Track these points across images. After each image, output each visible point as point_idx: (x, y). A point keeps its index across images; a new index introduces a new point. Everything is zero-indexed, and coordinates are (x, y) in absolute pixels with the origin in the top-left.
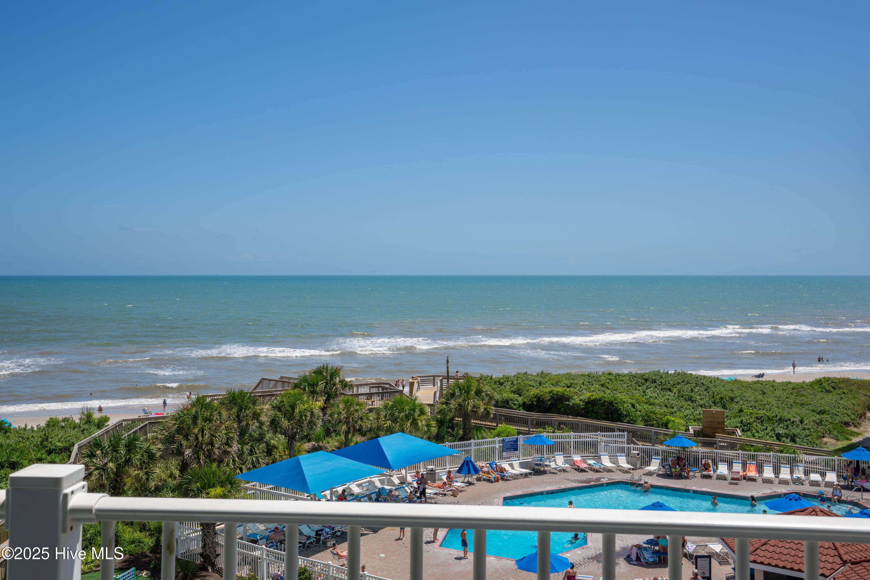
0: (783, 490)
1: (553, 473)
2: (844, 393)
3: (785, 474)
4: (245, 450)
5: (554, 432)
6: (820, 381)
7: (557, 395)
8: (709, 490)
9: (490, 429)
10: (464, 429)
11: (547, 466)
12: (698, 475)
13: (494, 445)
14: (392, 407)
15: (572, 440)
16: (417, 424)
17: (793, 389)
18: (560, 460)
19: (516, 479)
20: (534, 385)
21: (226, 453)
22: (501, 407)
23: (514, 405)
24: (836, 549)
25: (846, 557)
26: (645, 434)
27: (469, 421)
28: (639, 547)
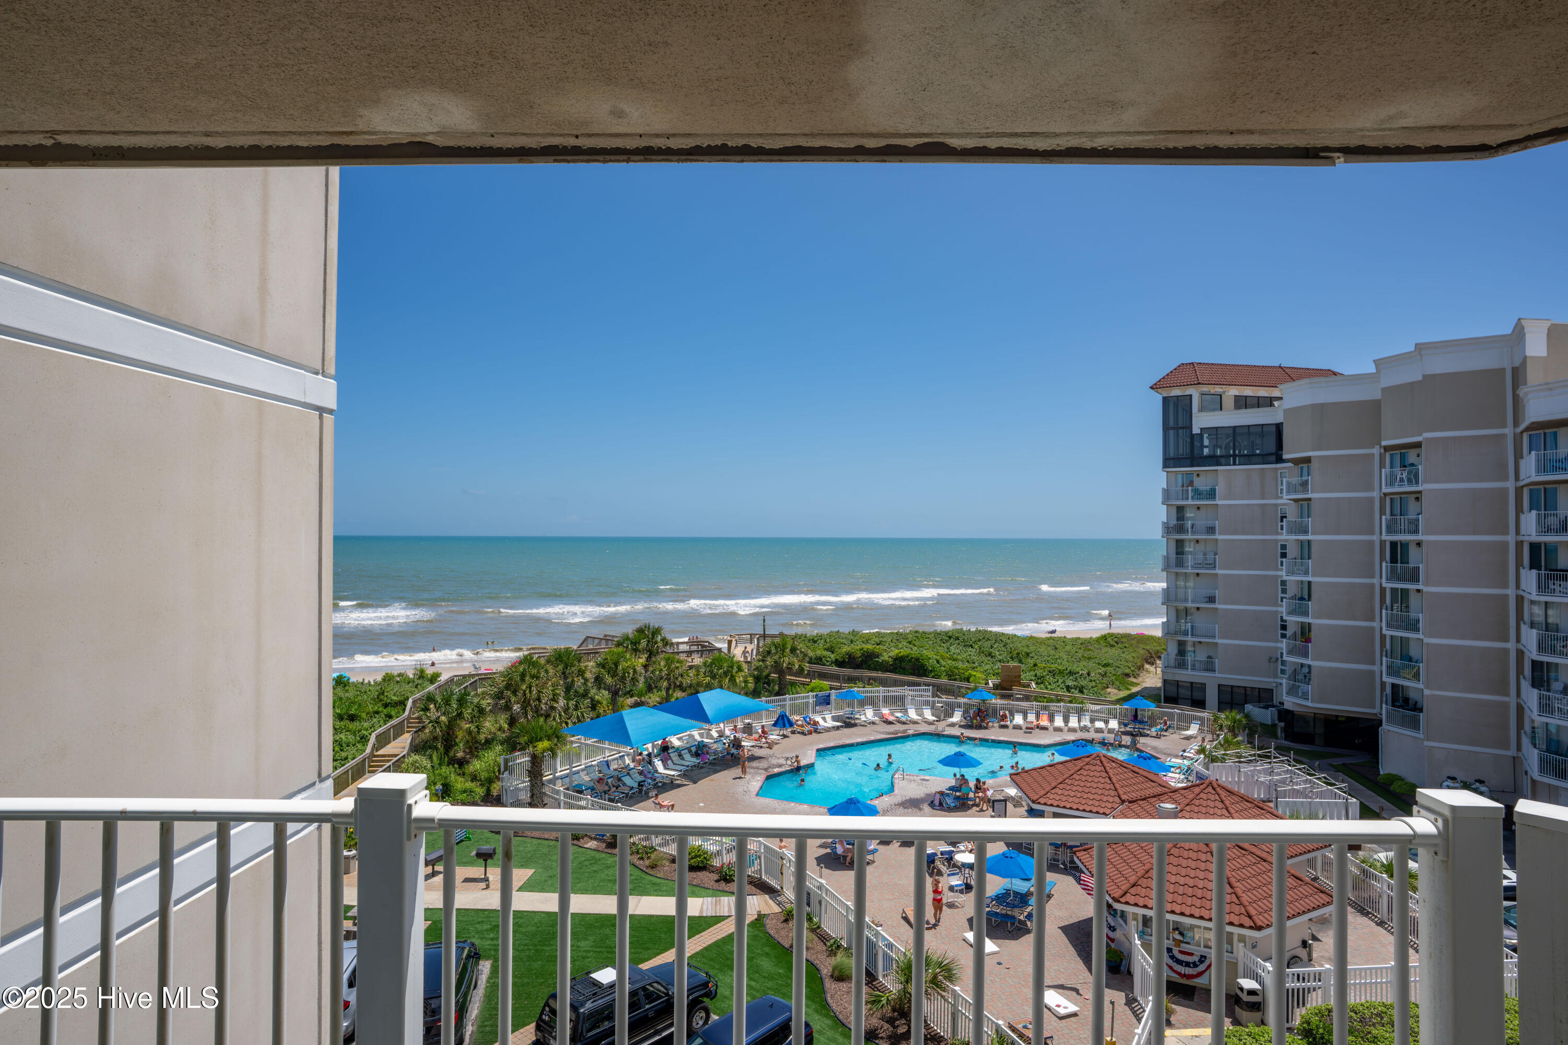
0: (1071, 737)
1: (863, 726)
2: (1126, 647)
3: (1073, 722)
4: (570, 705)
5: (864, 687)
7: (868, 652)
8: (1006, 739)
9: (804, 684)
10: (780, 684)
11: (857, 719)
12: (996, 725)
13: (808, 700)
14: (711, 664)
15: (881, 694)
16: (735, 680)
17: (1082, 644)
18: (869, 713)
19: (828, 731)
20: (846, 642)
21: (553, 708)
22: (815, 664)
23: (827, 661)
24: (1116, 790)
25: (1124, 797)
26: (949, 686)
27: (784, 677)
28: (942, 793)
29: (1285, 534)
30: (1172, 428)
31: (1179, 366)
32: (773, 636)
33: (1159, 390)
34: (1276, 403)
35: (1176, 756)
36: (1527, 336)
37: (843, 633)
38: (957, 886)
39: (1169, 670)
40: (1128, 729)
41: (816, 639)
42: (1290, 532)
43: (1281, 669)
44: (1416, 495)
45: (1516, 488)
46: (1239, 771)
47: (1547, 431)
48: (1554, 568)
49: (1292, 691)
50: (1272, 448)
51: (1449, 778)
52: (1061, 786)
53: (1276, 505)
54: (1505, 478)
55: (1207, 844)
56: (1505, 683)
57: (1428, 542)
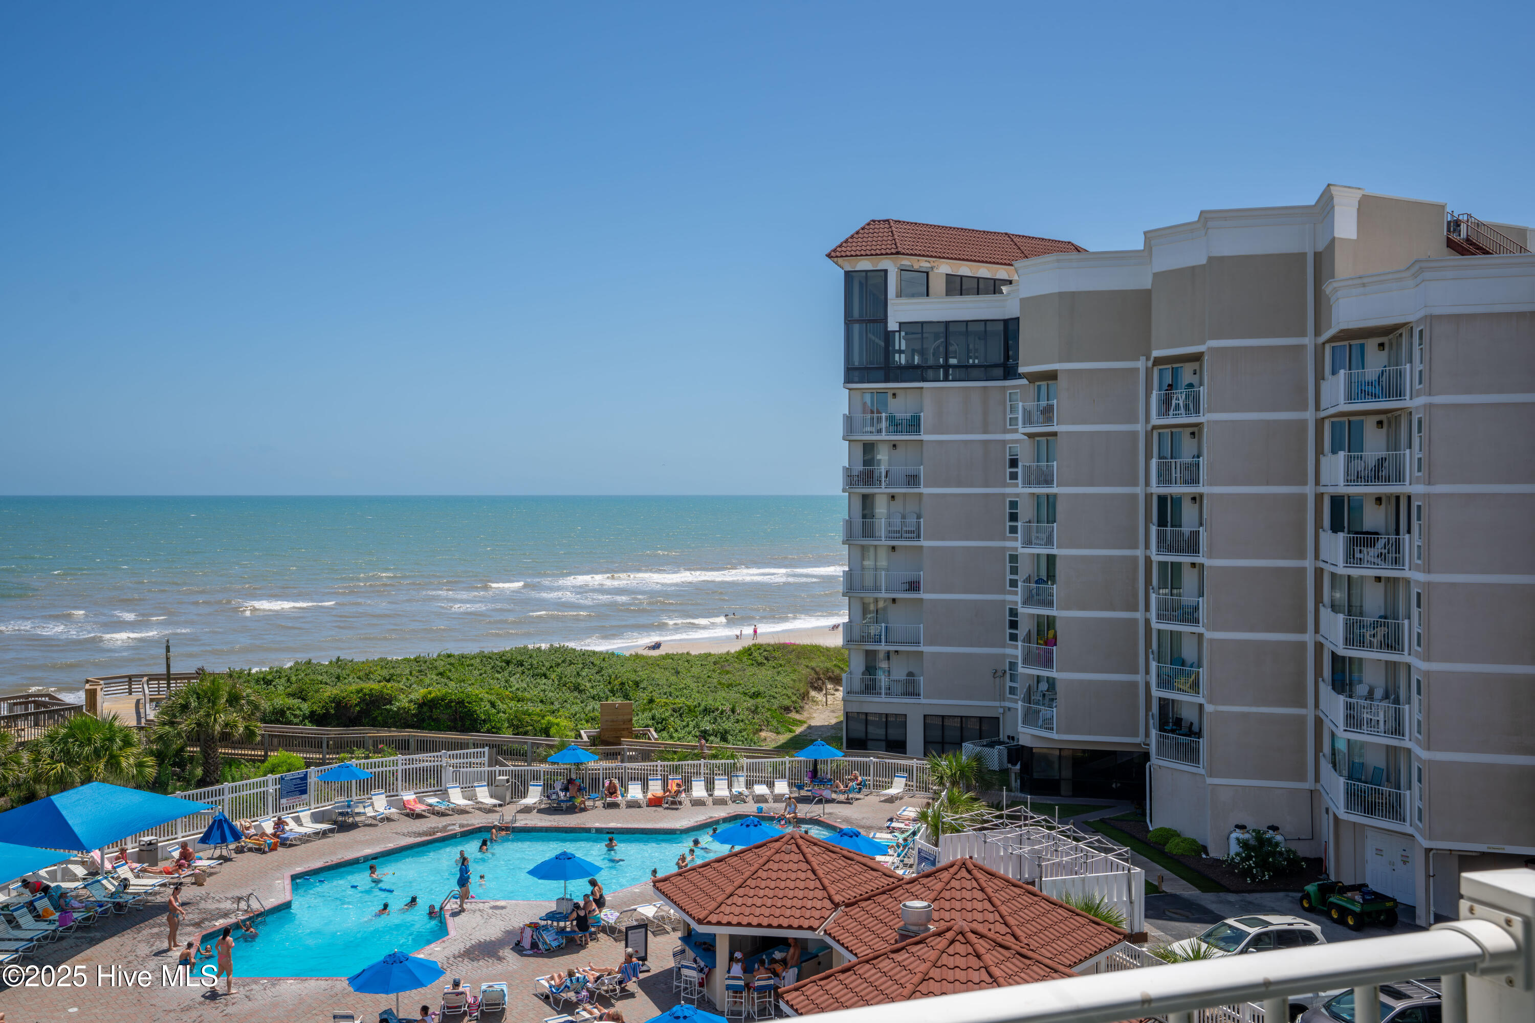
0: (721, 813)
1: (371, 826)
2: (781, 666)
3: (721, 790)
5: (367, 757)
6: (750, 649)
7: (371, 695)
8: (619, 825)
9: (254, 761)
10: (206, 764)
11: (358, 814)
12: (599, 803)
13: (265, 789)
14: (66, 736)
15: (400, 768)
16: (118, 764)
17: (715, 663)
18: (380, 803)
19: (307, 841)
20: (328, 681)
22: (271, 722)
23: (295, 716)
24: (824, 888)
25: (837, 898)
26: (516, 746)
27: (215, 751)
28: (535, 926)
29: (1020, 485)
30: (857, 321)
31: (868, 224)
32: (188, 677)
33: (840, 260)
34: (1004, 289)
35: (880, 829)
36: (1336, 208)
37: (320, 665)
39: (853, 697)
40: (803, 793)
41: (269, 677)
42: (1028, 483)
43: (1010, 687)
44: (1191, 430)
45: (1316, 420)
46: (985, 842)
47: (1353, 342)
48: (1359, 530)
49: (1030, 717)
50: (996, 356)
51: (1237, 827)
52: (741, 892)
53: (1004, 442)
54: (1305, 408)
55: (978, 956)
56: (1300, 688)
57: (1211, 495)
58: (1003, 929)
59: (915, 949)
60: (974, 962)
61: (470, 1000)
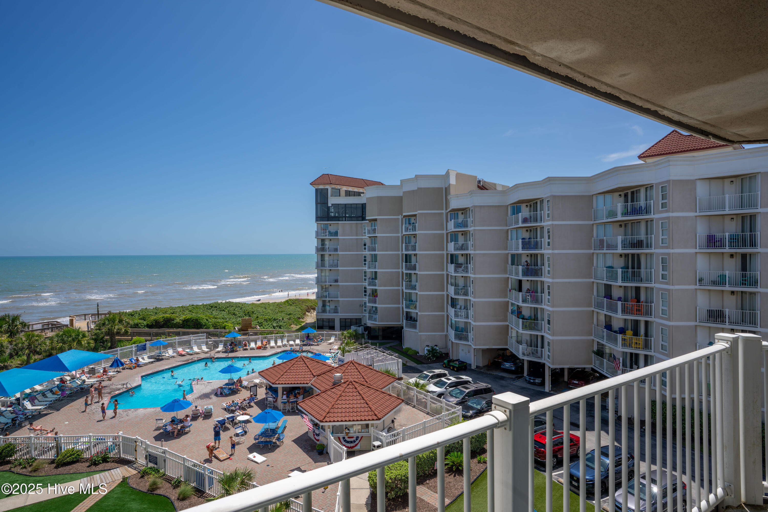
0: (279, 350)
1: (167, 359)
2: (297, 305)
3: (279, 343)
5: (166, 338)
7: (167, 318)
9: (128, 340)
10: (111, 342)
11: (163, 356)
12: (241, 349)
13: (132, 349)
14: (62, 335)
15: (177, 341)
16: (81, 343)
17: (277, 305)
18: (170, 352)
19: (147, 365)
20: (153, 314)
22: (134, 328)
23: (142, 326)
24: (311, 371)
25: (315, 374)
26: (214, 333)
27: (115, 338)
28: (221, 388)
29: (367, 251)
30: (319, 203)
31: (322, 175)
32: (105, 314)
33: (314, 185)
34: (362, 195)
35: (327, 353)
36: (450, 176)
37: (150, 309)
38: (240, 433)
39: (319, 314)
40: (304, 343)
41: (133, 314)
42: (369, 250)
43: (365, 309)
44: (414, 235)
45: (446, 233)
46: (358, 355)
47: (455, 212)
48: (457, 263)
49: (370, 318)
50: (360, 214)
51: (427, 346)
52: (285, 374)
53: (362, 239)
54: (443, 230)
55: (356, 388)
56: (443, 307)
57: (419, 254)
58: (363, 380)
59: (337, 388)
60: (355, 390)
61: (201, 412)
